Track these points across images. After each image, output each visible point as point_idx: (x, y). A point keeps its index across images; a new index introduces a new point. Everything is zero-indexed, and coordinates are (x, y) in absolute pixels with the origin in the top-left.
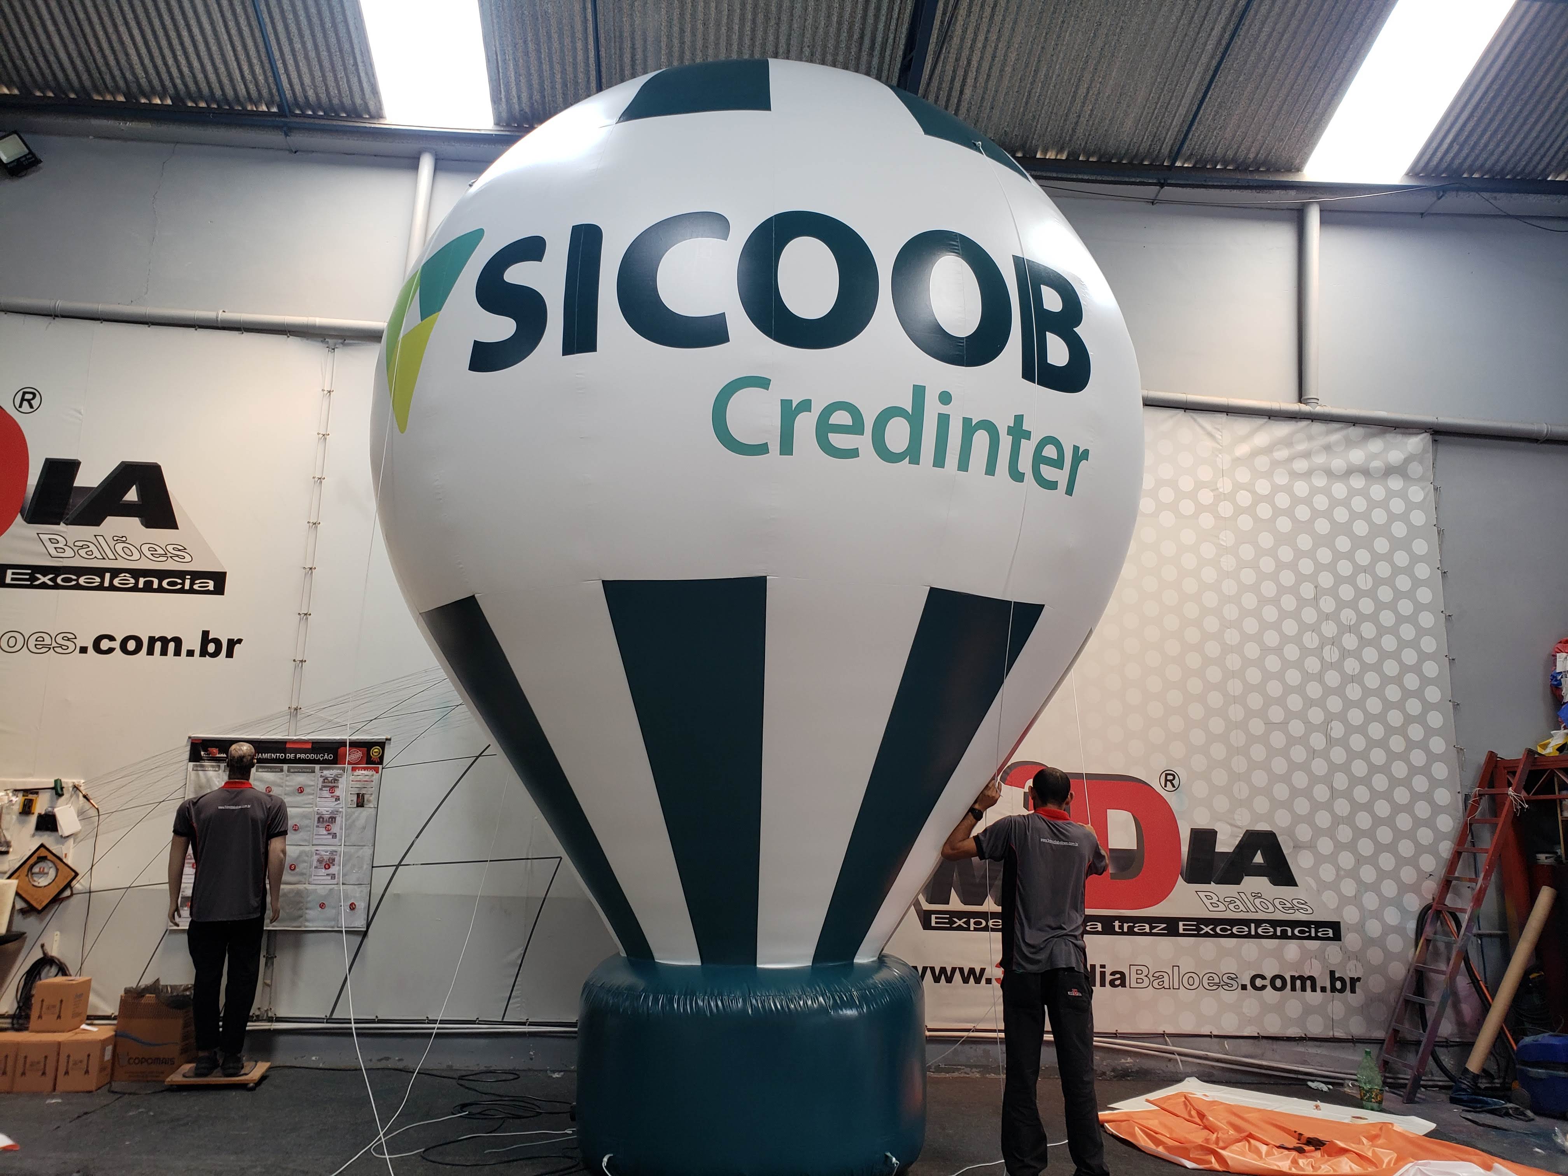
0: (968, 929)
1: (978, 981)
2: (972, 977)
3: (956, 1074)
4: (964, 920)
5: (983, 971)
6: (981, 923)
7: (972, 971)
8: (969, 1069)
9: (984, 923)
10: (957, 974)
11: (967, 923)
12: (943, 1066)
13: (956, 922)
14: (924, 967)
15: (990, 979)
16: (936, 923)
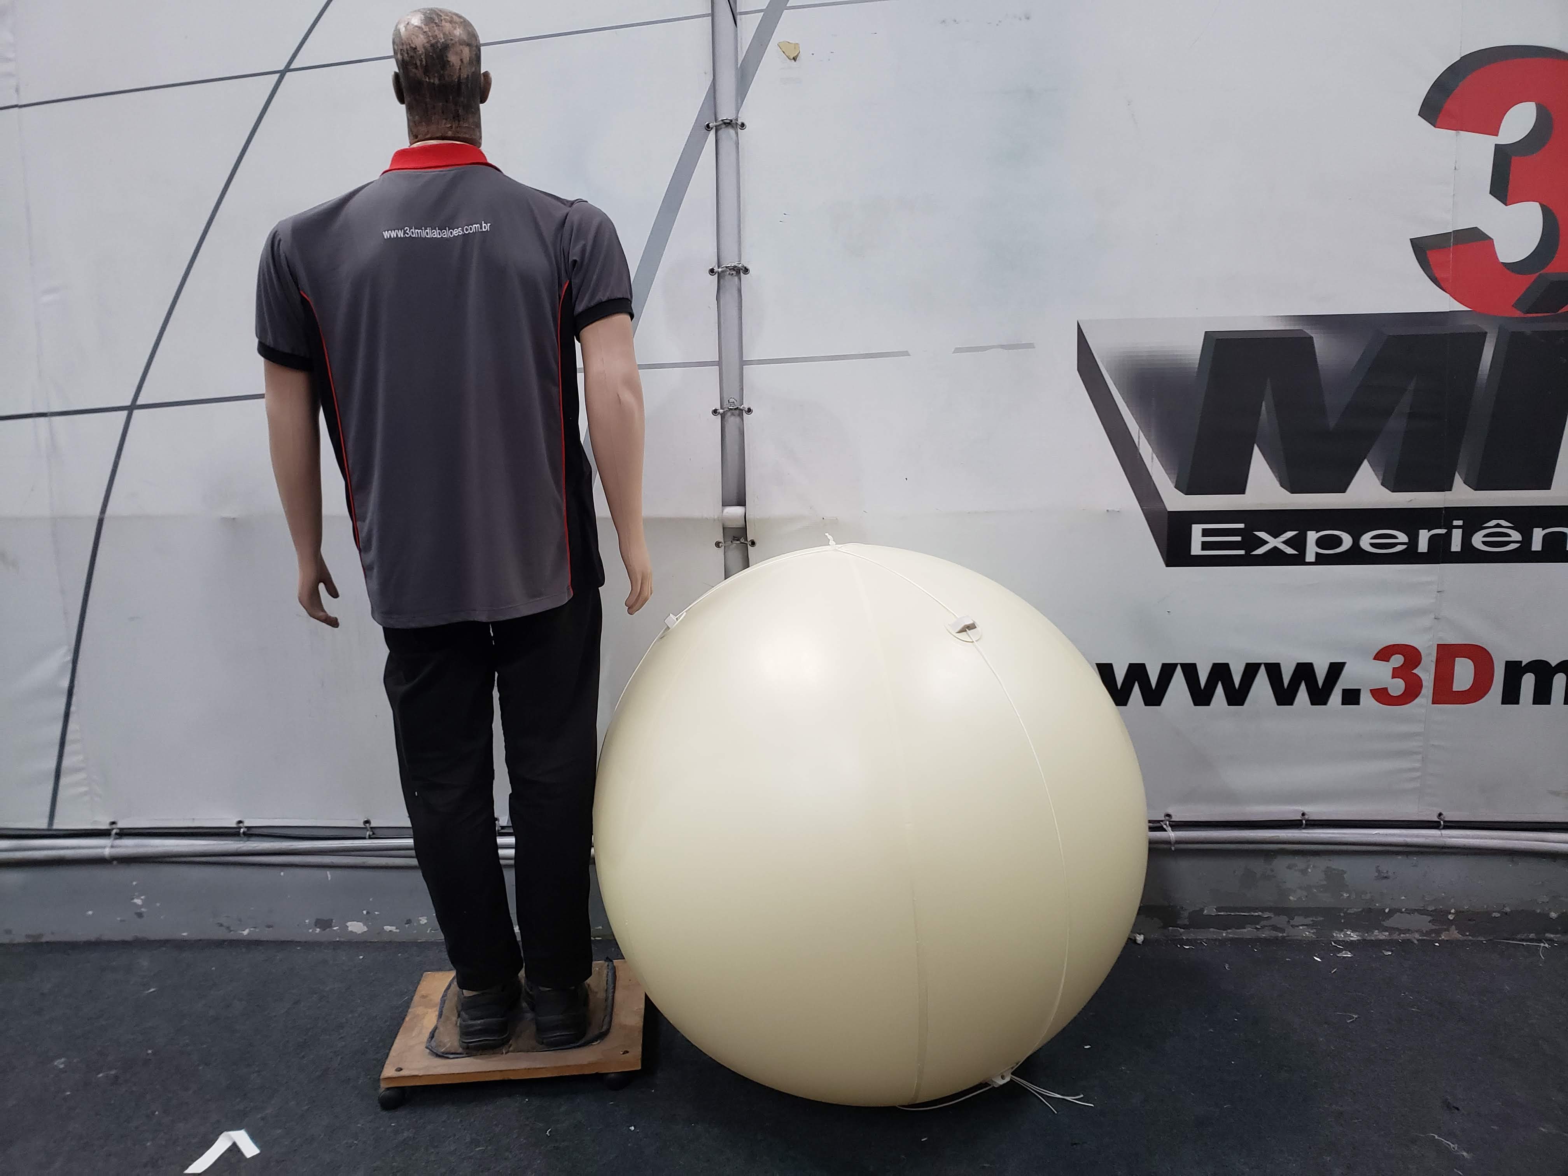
0: (1299, 560)
1: (1319, 697)
2: (1303, 687)
3: (1247, 932)
4: (1290, 534)
5: (1336, 670)
6: (1338, 542)
7: (1304, 671)
8: (1285, 918)
9: (1347, 541)
10: (1262, 681)
11: (1299, 543)
12: (1214, 912)
13: (1266, 542)
14: (1164, 666)
15: (1359, 690)
16: (1205, 546)
